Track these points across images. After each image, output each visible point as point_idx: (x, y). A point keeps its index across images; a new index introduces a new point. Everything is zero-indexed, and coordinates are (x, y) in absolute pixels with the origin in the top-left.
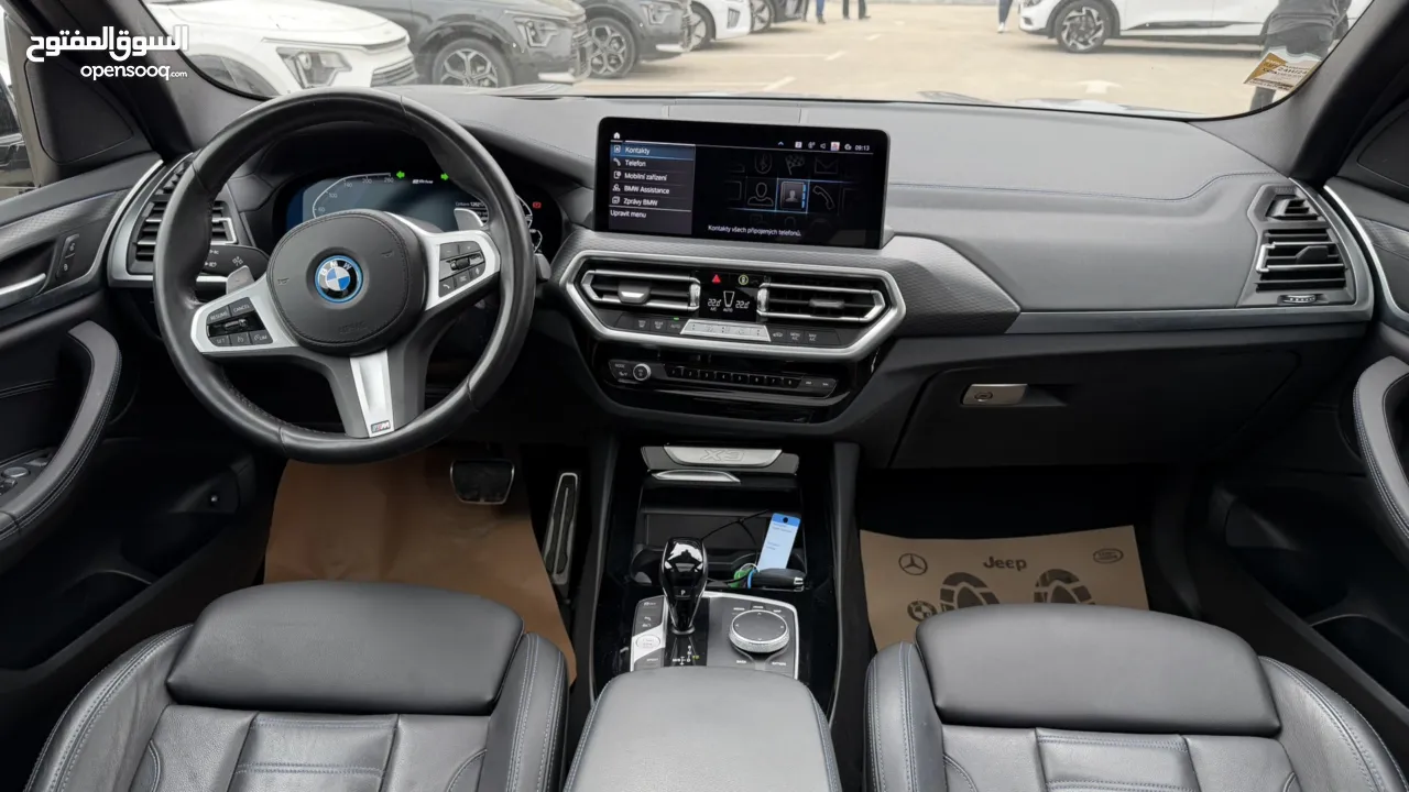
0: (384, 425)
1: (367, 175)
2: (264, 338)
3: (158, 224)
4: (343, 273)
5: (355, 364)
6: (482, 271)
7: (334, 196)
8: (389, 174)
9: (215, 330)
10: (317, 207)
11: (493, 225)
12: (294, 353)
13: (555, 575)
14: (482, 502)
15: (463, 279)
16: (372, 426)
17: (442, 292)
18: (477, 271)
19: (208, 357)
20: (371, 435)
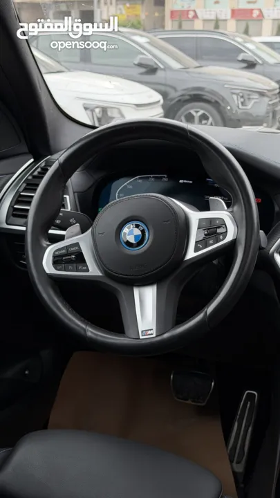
0: (149, 332)
1: (152, 176)
2: (85, 268)
3: (32, 197)
4: (138, 232)
5: (136, 291)
6: (224, 238)
7: (130, 187)
8: (166, 176)
9: (58, 261)
10: (119, 193)
11: (236, 208)
12: (101, 280)
13: (234, 464)
14: (189, 402)
15: (211, 242)
16: (142, 331)
17: (196, 250)
18: (221, 237)
19: (50, 277)
20: (141, 337)
